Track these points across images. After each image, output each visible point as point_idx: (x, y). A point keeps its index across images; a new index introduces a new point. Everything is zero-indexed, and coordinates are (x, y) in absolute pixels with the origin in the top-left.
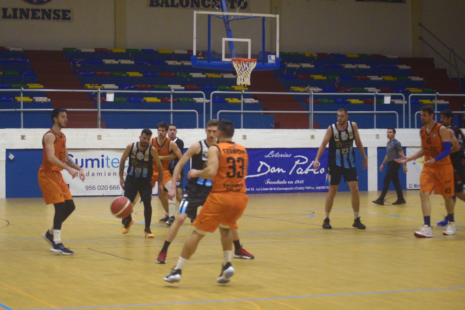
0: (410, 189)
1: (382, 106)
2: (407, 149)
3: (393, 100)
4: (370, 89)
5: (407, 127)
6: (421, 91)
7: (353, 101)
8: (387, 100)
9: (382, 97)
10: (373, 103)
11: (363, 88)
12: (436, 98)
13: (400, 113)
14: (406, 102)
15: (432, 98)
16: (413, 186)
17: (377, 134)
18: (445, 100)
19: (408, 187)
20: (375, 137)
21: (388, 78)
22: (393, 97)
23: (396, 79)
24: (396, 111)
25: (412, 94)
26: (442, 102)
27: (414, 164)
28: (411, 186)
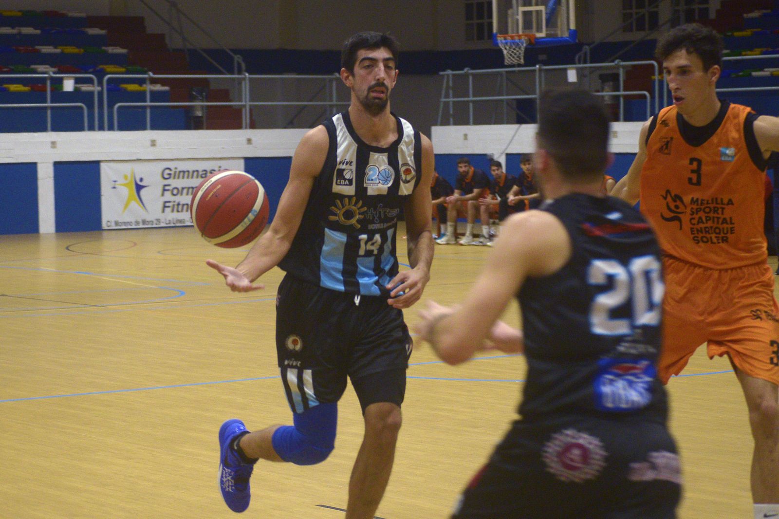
0: (109, 228)
1: (59, 95)
2: (103, 165)
3: (78, 86)
4: (41, 68)
5: (101, 128)
6: (123, 70)
7: (13, 88)
8: (69, 85)
9: (60, 81)
10: (45, 91)
11: (29, 65)
12: (148, 82)
13: (90, 107)
14: (99, 88)
15: (141, 82)
16: (113, 224)
17: (53, 140)
18: (163, 85)
19: (104, 225)
20: (49, 145)
21: (71, 50)
22: (78, 81)
23: (82, 51)
24: (83, 103)
25: (109, 76)
26: (158, 87)
27: (114, 188)
28: (109, 224)
